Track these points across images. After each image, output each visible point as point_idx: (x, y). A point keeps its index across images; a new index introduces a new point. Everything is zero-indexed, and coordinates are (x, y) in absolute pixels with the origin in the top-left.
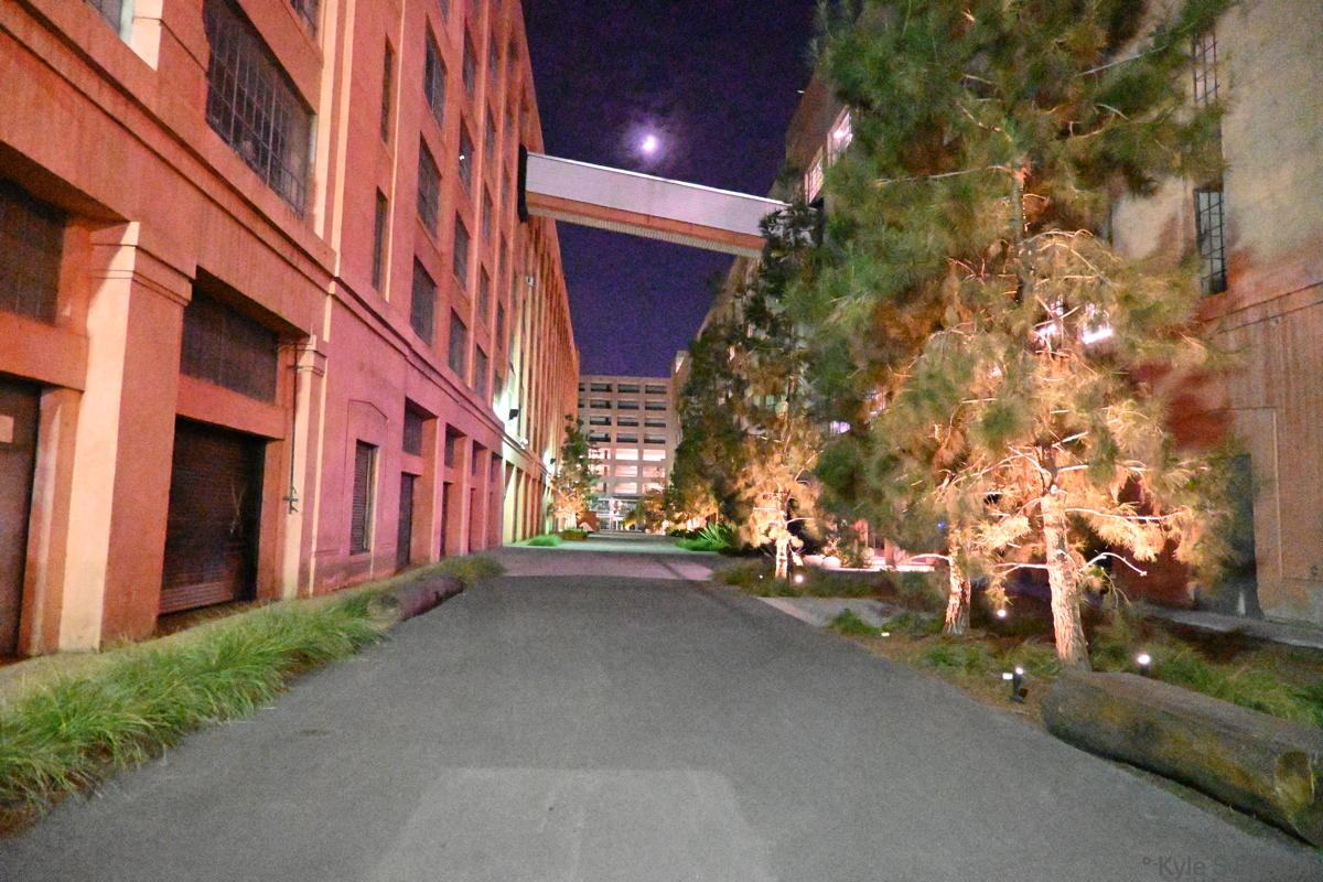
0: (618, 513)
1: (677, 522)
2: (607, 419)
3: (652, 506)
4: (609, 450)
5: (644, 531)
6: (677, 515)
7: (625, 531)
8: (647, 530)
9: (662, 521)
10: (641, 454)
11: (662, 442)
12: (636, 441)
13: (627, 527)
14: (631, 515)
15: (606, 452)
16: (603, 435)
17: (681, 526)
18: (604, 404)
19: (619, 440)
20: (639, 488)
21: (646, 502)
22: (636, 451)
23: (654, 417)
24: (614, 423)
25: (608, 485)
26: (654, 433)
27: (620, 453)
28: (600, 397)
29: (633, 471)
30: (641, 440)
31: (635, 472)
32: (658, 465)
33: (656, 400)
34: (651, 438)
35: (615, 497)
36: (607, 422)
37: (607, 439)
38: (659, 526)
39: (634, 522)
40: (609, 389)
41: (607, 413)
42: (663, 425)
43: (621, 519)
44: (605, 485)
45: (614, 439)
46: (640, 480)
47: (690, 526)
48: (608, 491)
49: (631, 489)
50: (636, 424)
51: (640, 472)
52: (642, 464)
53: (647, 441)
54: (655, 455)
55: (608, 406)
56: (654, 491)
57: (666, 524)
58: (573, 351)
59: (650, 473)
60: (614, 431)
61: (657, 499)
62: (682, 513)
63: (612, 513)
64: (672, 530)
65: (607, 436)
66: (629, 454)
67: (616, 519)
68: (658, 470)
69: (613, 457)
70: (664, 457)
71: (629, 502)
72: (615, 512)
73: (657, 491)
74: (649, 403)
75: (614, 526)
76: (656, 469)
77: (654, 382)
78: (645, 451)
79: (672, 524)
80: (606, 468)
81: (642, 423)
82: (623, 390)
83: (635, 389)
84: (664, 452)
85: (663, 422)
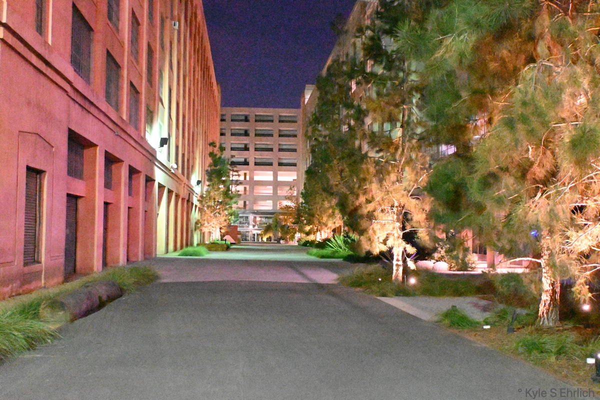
0: (256, 227)
1: (308, 234)
2: (246, 145)
3: (286, 220)
4: (248, 172)
5: (279, 242)
6: (308, 228)
7: (263, 242)
8: (282, 241)
9: (295, 233)
10: (275, 176)
11: (295, 165)
12: (271, 164)
13: (265, 239)
14: (268, 229)
15: (245, 174)
16: (243, 160)
17: (311, 238)
18: (243, 132)
19: (256, 164)
20: (275, 205)
21: (281, 217)
22: (271, 173)
23: (286, 142)
24: (252, 149)
25: (247, 203)
26: (286, 157)
27: (258, 175)
28: (240, 126)
29: (269, 190)
30: (275, 164)
31: (271, 192)
32: (291, 185)
33: (285, 128)
34: (284, 162)
35: (254, 213)
36: (246, 148)
37: (246, 163)
38: (293, 238)
39: (270, 234)
40: (246, 119)
41: (244, 140)
42: (295, 150)
43: (259, 232)
44: (245, 202)
45: (252, 163)
46: (275, 197)
47: (319, 237)
48: (247, 207)
49: (267, 206)
50: (271, 149)
51: (275, 190)
52: (276, 184)
53: (280, 164)
54: (288, 176)
55: (246, 134)
56: (288, 207)
57: (298, 235)
58: (215, 87)
59: (283, 192)
60: (252, 156)
61: (291, 214)
62: (311, 226)
63: (251, 227)
64: (303, 241)
65: (245, 160)
66: (265, 175)
67: (255, 232)
68: (291, 189)
69: (252, 178)
70: (295, 178)
71: (266, 218)
72: (254, 226)
73: (290, 207)
74: (282, 131)
75: (254, 238)
76: (289, 188)
77: (285, 113)
78: (279, 173)
79: (303, 235)
80: (245, 188)
81: (276, 149)
82: (259, 120)
83: (270, 119)
84: (296, 173)
85: (295, 147)
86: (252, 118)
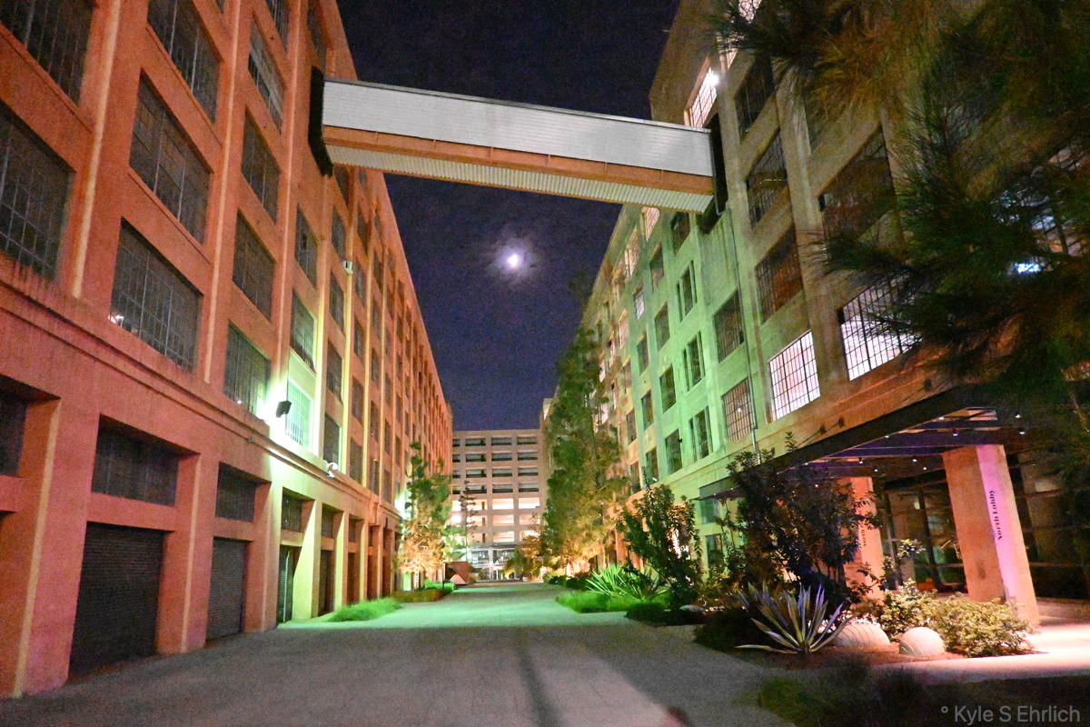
0: (497, 563)
1: (555, 567)
2: (483, 471)
3: (529, 553)
4: (485, 501)
5: (521, 580)
6: (554, 560)
7: (505, 581)
8: (524, 578)
9: (540, 567)
10: (516, 503)
11: (536, 490)
12: (511, 491)
13: (507, 576)
14: (509, 564)
15: (483, 504)
16: (479, 488)
17: (560, 572)
18: (480, 457)
19: (494, 491)
20: (517, 536)
21: (524, 549)
22: (512, 500)
23: (527, 466)
24: (489, 475)
25: (486, 535)
26: (527, 482)
27: (497, 503)
28: (474, 451)
29: (509, 520)
30: (516, 490)
31: (512, 522)
32: (534, 513)
33: (524, 450)
34: (527, 487)
35: (494, 546)
36: (483, 475)
37: (483, 491)
38: (537, 573)
39: (512, 570)
40: (482, 443)
41: (480, 466)
42: (536, 474)
43: (501, 568)
44: (484, 535)
45: (490, 491)
46: (516, 528)
47: (569, 572)
48: (487, 541)
49: (509, 537)
50: (510, 475)
51: (516, 519)
52: (518, 513)
53: (521, 490)
54: (530, 503)
55: (483, 459)
56: (531, 538)
57: (543, 570)
58: (445, 408)
59: (525, 521)
60: (489, 482)
61: (534, 546)
62: (559, 557)
63: (491, 563)
64: (551, 577)
65: (483, 487)
66: (504, 503)
67: (496, 568)
68: (534, 517)
69: (490, 507)
70: (538, 504)
71: (508, 551)
72: (494, 561)
73: (533, 538)
74: (521, 454)
75: (495, 575)
76: (531, 516)
77: (524, 434)
78: (520, 499)
79: (550, 570)
80: (484, 519)
81: (515, 474)
82: (495, 443)
83: (507, 441)
84: (538, 499)
85: (535, 471)
86: (488, 442)
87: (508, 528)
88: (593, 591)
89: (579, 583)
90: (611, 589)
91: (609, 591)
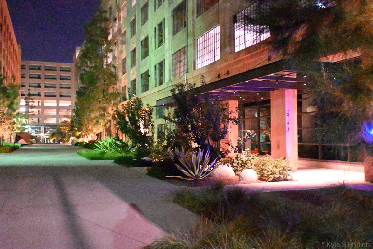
0: (46, 134)
1: (78, 137)
2: (39, 84)
3: (65, 129)
4: (40, 101)
5: (59, 143)
6: (78, 134)
8: (61, 143)
9: (70, 137)
10: (58, 103)
11: (70, 97)
12: (55, 96)
13: (51, 141)
14: (53, 135)
15: (39, 102)
16: (37, 93)
17: (80, 140)
18: (37, 76)
19: (46, 96)
20: (57, 120)
21: (61, 127)
22: (55, 101)
23: (64, 83)
24: (43, 87)
25: (40, 119)
26: (65, 92)
27: (47, 102)
28: (35, 73)
29: (54, 112)
30: (58, 96)
31: (55, 113)
32: (68, 109)
33: (64, 74)
34: (63, 94)
35: (44, 125)
36: (39, 86)
37: (39, 95)
38: (68, 140)
39: (55, 138)
40: (39, 68)
41: (38, 81)
42: (70, 88)
43: (48, 137)
44: (39, 119)
45: (43, 95)
46: (58, 116)
47: (86, 140)
48: (40, 122)
49: (53, 121)
50: (55, 87)
51: (58, 112)
52: (58, 108)
53: (61, 96)
54: (66, 103)
55: (39, 77)
56: (66, 122)
57: (72, 139)
59: (63, 112)
60: (43, 91)
61: (67, 126)
62: (81, 132)
63: (42, 134)
64: (75, 142)
65: (39, 93)
66: (52, 103)
67: (45, 137)
68: (67, 111)
69: (43, 104)
70: (71, 104)
71: (52, 128)
72: (44, 133)
73: (67, 122)
74: (62, 76)
75: (44, 140)
76: (66, 110)
77: (64, 65)
78: (60, 101)
79: (75, 138)
80: (39, 110)
81: (58, 87)
82: (47, 69)
83: (54, 69)
84: (71, 101)
85: (70, 86)
86: (43, 68)
87: (53, 116)
88: (98, 150)
89: (90, 145)
90: (107, 149)
91: (106, 150)
